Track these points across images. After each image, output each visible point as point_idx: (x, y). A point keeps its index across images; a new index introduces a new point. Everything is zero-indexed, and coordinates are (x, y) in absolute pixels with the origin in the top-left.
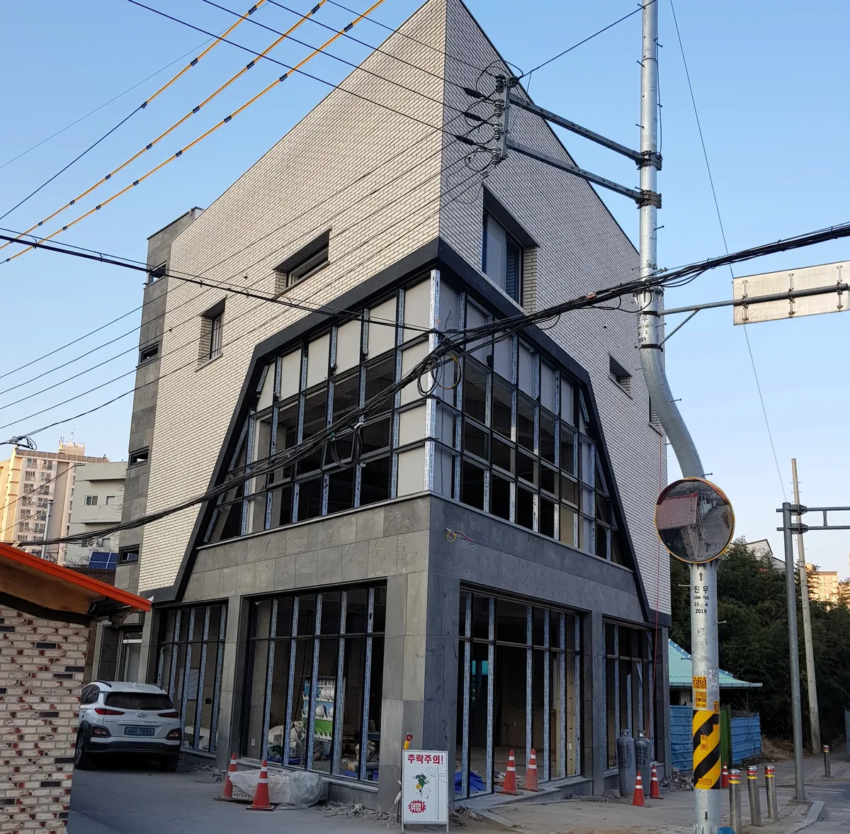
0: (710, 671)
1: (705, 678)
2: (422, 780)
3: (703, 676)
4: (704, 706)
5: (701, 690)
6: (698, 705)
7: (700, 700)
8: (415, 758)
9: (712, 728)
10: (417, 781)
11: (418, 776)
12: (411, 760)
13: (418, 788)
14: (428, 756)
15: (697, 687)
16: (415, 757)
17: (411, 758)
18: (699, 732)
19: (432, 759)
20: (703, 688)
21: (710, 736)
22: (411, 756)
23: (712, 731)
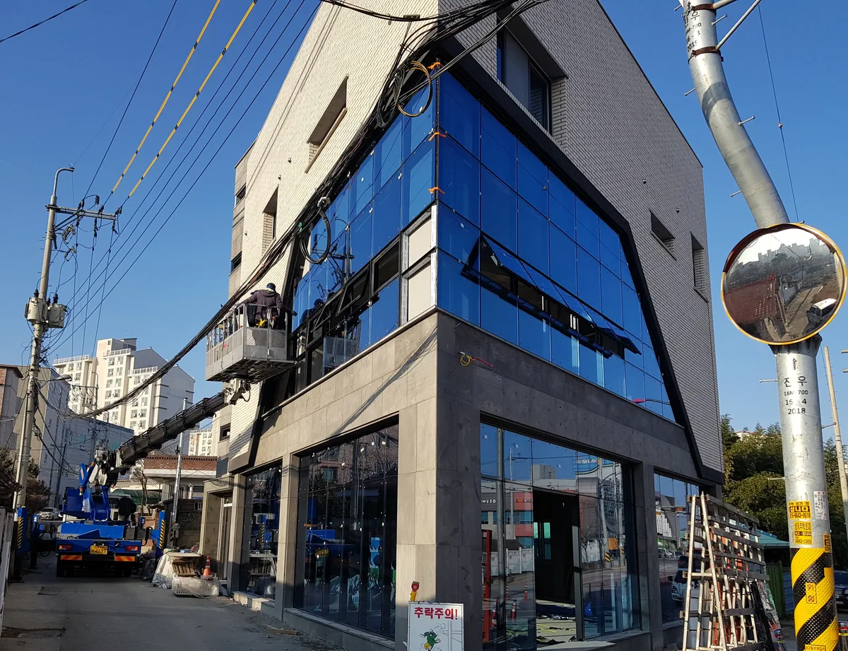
0: (816, 493)
1: (807, 503)
2: (431, 638)
3: (804, 499)
4: (809, 542)
5: (802, 520)
6: (798, 541)
7: (801, 534)
8: (424, 612)
9: (823, 572)
10: (425, 640)
11: (426, 634)
12: (419, 614)
13: (426, 648)
14: (439, 610)
15: (796, 516)
16: (424, 610)
17: (419, 612)
18: (801, 580)
19: (444, 613)
20: (805, 516)
21: (818, 585)
22: (419, 609)
23: (824, 577)
